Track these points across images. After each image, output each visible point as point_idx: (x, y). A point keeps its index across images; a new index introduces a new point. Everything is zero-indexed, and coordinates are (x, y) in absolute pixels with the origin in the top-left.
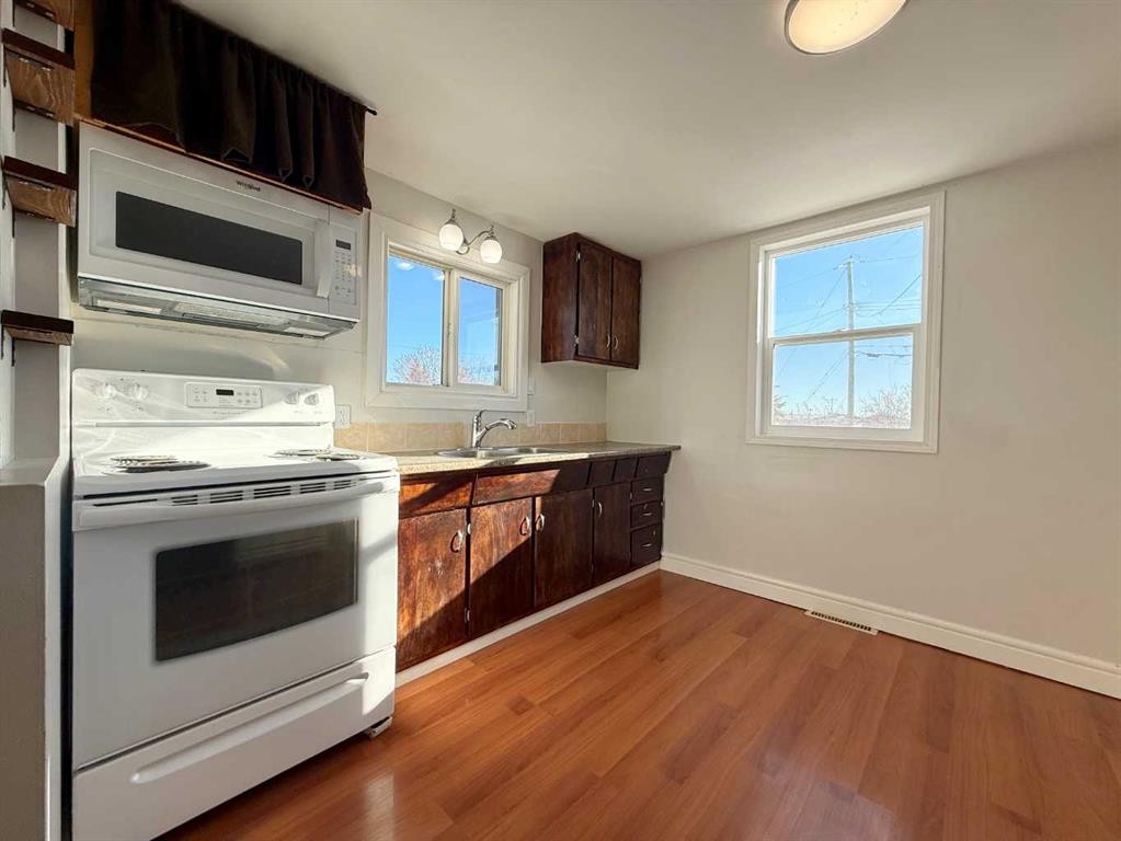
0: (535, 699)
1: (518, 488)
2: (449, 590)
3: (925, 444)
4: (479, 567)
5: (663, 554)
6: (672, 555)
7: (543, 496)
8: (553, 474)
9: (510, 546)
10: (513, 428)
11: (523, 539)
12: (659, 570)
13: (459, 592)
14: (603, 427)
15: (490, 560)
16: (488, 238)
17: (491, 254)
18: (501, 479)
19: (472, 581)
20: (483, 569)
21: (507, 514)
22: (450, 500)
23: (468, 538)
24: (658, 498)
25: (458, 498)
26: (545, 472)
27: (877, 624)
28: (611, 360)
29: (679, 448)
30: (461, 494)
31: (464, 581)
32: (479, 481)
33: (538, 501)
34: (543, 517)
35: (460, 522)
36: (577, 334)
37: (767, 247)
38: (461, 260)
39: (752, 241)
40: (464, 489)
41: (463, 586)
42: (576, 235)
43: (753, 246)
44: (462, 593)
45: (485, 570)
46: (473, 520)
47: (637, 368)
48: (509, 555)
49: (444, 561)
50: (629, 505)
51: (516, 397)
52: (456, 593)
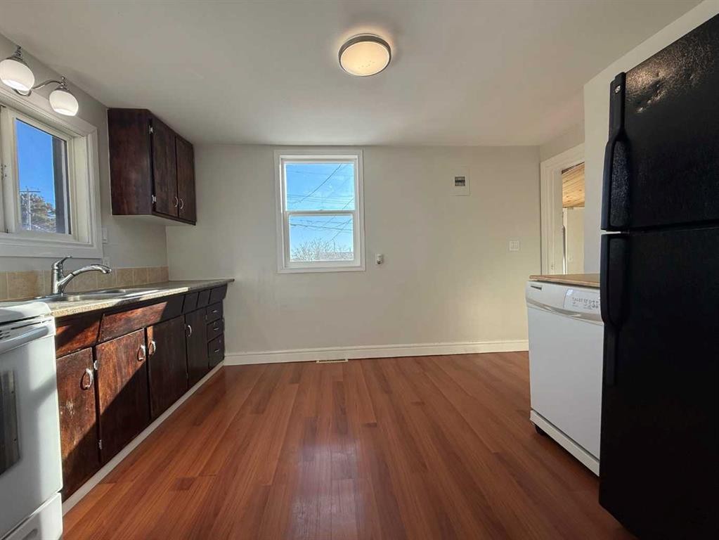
0: (194, 473)
1: (136, 321)
2: (82, 427)
3: (361, 267)
4: (106, 396)
5: (225, 355)
6: (230, 354)
7: (154, 325)
8: (162, 306)
9: (131, 371)
10: (107, 272)
11: (140, 364)
12: (223, 367)
13: (92, 424)
14: (165, 270)
15: (116, 388)
16: (59, 89)
17: (65, 106)
18: (124, 316)
19: (102, 411)
20: (110, 398)
21: (126, 346)
22: (79, 341)
23: (95, 373)
24: (220, 317)
25: (86, 337)
26: (154, 306)
27: (347, 357)
28: (178, 217)
29: (234, 280)
30: (89, 334)
31: (95, 415)
32: (106, 319)
33: (150, 331)
34: (154, 343)
35: (87, 361)
36: (154, 193)
37: (282, 156)
38: (22, 101)
39: (275, 151)
40: (93, 328)
41: (95, 419)
42: (147, 112)
43: (275, 155)
44: (94, 425)
45: (112, 398)
46: (98, 356)
47: (195, 225)
48: (130, 380)
49: (75, 400)
50: (206, 324)
51: (92, 246)
52: (88, 427)
